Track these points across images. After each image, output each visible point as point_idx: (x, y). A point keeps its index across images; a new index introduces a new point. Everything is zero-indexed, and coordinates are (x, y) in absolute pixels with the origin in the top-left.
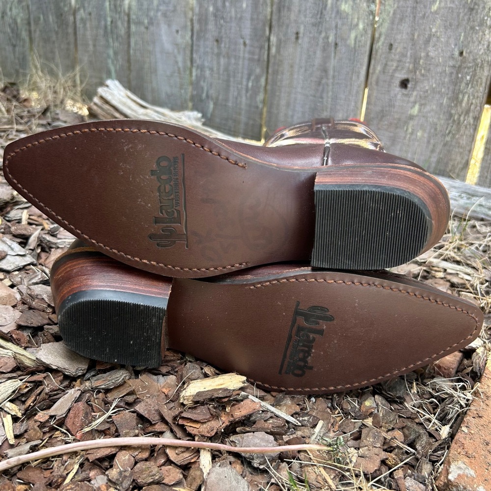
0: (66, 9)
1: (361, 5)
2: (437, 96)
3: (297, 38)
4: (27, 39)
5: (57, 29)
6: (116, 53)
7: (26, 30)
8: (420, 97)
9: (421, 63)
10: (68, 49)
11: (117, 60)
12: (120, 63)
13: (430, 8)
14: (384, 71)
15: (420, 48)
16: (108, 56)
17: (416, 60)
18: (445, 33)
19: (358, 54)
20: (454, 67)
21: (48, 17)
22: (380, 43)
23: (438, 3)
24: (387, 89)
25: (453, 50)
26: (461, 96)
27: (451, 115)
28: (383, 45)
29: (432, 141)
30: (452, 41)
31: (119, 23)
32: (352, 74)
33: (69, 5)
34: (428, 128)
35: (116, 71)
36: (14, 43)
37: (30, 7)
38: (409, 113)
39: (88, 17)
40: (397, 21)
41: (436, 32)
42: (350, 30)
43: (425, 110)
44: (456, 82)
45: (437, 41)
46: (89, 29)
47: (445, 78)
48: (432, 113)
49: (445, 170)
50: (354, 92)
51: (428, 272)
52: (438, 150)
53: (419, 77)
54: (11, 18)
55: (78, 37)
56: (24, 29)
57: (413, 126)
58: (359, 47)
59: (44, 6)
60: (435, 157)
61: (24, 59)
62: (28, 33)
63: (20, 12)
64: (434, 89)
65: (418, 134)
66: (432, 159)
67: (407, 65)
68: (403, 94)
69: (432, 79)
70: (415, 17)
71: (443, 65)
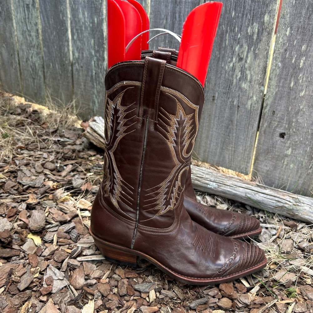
0: (67, 62)
1: (255, 86)
2: (303, 146)
3: (214, 100)
4: (42, 76)
5: (60, 73)
6: (98, 92)
7: (41, 71)
8: (293, 145)
9: (293, 125)
10: (68, 85)
11: (99, 96)
12: (101, 98)
13: (299, 94)
14: (269, 126)
15: (293, 116)
16: (94, 93)
17: (290, 123)
18: (309, 110)
19: (253, 114)
21: (55, 65)
22: (267, 110)
23: (304, 91)
24: (271, 137)
28: (269, 111)
29: (300, 171)
31: (101, 75)
32: (249, 125)
33: (68, 60)
34: (298, 163)
35: (98, 102)
36: (34, 77)
37: (44, 58)
38: (285, 153)
39: (81, 69)
40: (278, 99)
41: (303, 108)
42: (248, 99)
43: (296, 153)
45: (304, 113)
46: (81, 75)
47: (308, 136)
48: (300, 155)
49: (308, 189)
50: (250, 136)
51: (301, 279)
52: (304, 177)
53: (292, 133)
54: (32, 62)
55: (74, 79)
56: (40, 70)
57: (288, 161)
58: (253, 110)
59: (53, 58)
60: (301, 181)
61: (40, 87)
62: (43, 73)
63: (37, 60)
64: (301, 141)
65: (291, 166)
66: (300, 182)
67: (284, 125)
68: (281, 141)
69: (300, 135)
70: (289, 97)
71: (307, 128)
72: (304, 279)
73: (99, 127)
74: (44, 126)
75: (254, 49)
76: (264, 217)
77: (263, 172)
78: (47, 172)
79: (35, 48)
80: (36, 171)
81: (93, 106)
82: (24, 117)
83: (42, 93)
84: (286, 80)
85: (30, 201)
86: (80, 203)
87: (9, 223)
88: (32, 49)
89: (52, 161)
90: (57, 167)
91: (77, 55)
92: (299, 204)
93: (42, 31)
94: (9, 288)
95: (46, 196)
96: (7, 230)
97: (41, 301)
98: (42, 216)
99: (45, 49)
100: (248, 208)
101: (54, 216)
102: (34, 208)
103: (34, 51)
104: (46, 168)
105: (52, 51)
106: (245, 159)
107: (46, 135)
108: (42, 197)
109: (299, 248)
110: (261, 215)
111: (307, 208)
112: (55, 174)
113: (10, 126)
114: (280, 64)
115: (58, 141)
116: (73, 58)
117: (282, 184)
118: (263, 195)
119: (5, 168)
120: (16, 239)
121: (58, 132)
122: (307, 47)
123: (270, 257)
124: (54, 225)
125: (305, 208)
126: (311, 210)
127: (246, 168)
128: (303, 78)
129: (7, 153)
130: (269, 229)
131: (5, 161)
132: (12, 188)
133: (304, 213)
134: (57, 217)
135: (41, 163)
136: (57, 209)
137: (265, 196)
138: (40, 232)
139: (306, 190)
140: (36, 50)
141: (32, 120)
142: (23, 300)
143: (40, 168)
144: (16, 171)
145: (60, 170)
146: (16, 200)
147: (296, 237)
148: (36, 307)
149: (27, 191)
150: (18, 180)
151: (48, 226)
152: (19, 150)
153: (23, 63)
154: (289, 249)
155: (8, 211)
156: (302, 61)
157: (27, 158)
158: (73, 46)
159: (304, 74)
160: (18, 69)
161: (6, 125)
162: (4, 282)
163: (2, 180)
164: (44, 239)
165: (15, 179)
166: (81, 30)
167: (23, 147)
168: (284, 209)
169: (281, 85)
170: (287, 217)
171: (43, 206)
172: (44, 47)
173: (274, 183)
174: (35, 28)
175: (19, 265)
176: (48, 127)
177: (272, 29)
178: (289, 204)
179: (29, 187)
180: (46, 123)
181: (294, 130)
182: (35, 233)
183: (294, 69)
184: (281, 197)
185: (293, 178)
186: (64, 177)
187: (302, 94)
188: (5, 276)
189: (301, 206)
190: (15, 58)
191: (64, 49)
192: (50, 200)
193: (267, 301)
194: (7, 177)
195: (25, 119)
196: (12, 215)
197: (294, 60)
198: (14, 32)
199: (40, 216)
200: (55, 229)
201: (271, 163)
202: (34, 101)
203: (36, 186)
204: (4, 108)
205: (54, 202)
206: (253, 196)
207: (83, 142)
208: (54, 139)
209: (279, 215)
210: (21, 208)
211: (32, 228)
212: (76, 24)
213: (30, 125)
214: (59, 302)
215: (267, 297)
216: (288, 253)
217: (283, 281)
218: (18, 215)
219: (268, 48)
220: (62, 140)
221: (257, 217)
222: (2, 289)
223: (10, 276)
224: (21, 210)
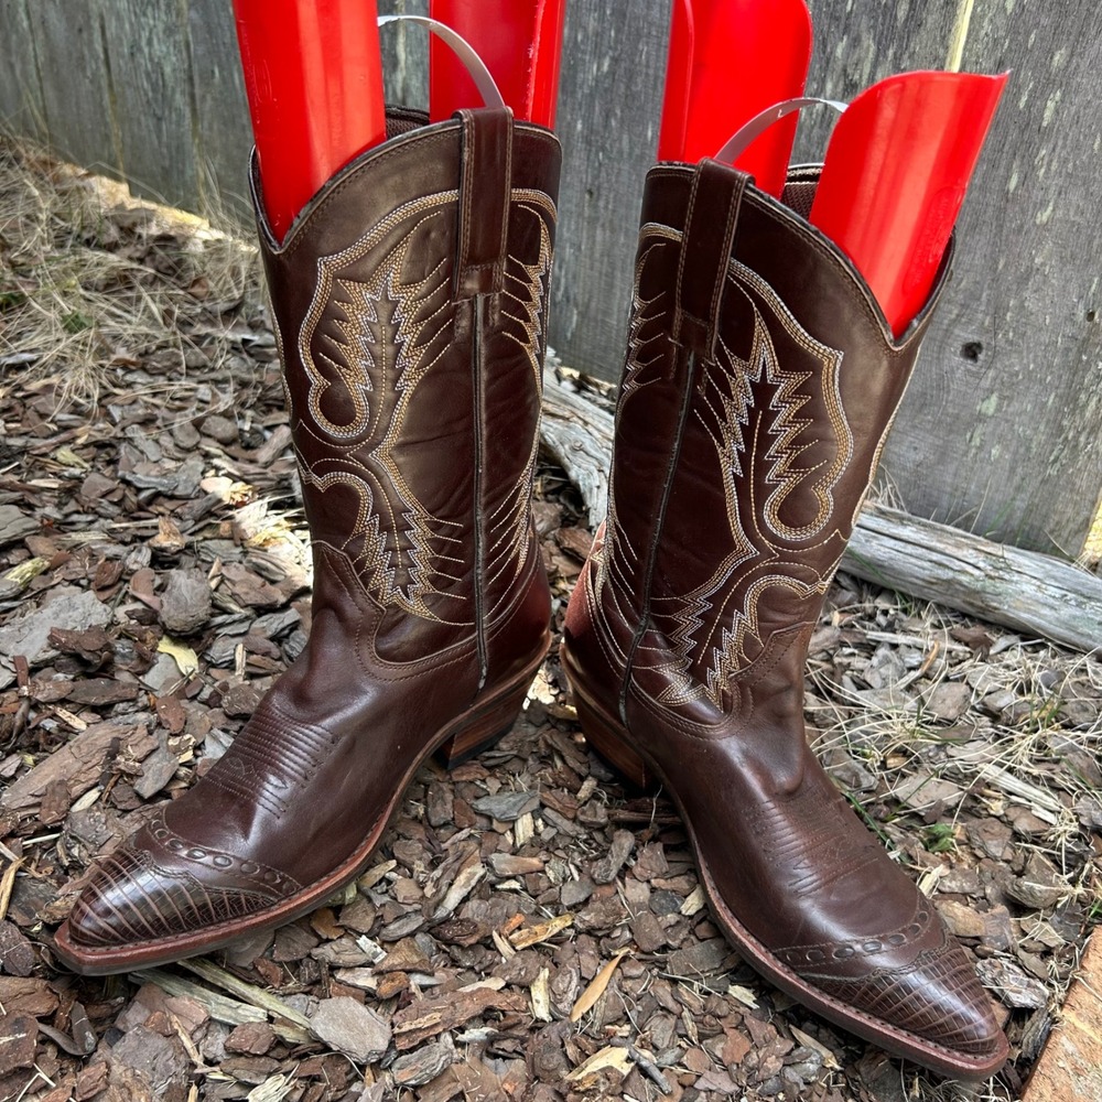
2: (1036, 388)
4: (187, 112)
7: (183, 93)
8: (1002, 383)
9: (1008, 318)
13: (1034, 216)
15: (1008, 289)
17: (998, 311)
18: (1061, 270)
20: (1074, 338)
21: (232, 75)
23: (1050, 208)
24: (935, 355)
25: (1075, 306)
26: (1083, 397)
27: (1061, 429)
29: (1019, 470)
30: (1073, 287)
34: (1014, 442)
36: (159, 112)
37: (192, 46)
38: (978, 408)
41: (1043, 264)
43: (1011, 409)
44: (1077, 369)
45: (1044, 282)
47: (1054, 356)
48: (1023, 417)
49: (1040, 529)
51: (975, 799)
52: (1030, 489)
53: (1002, 343)
54: (151, 60)
56: (178, 90)
57: (984, 434)
59: (222, 48)
60: (1023, 500)
61: (180, 148)
62: (187, 99)
63: (168, 53)
64: (1030, 372)
65: (993, 451)
66: (1018, 503)
67: (980, 316)
68: (968, 370)
69: (1029, 353)
70: (1002, 226)
71: (1053, 331)
72: (985, 800)
74: (197, 290)
75: (895, 54)
76: (892, 612)
77: (904, 469)
78: (213, 448)
79: (159, 8)
80: (176, 445)
82: (130, 258)
83: (189, 172)
84: (994, 166)
85: (162, 540)
87: (100, 607)
88: (149, 11)
89: (226, 411)
90: (241, 430)
92: (1007, 577)
94: (110, 792)
95: (210, 524)
96: (98, 626)
98: (201, 588)
99: (194, 15)
100: (845, 582)
101: (238, 590)
102: (175, 564)
103: (155, 20)
104: (209, 436)
105: (219, 24)
107: (203, 322)
108: (197, 527)
109: (986, 712)
110: (882, 603)
111: (1029, 588)
112: (235, 454)
113: (86, 289)
115: (245, 342)
117: (964, 510)
118: (892, 543)
119: (78, 432)
120: (123, 656)
121: (243, 310)
122: (1072, 55)
123: (889, 732)
124: (236, 617)
125: (1025, 587)
126: (1040, 595)
128: (1051, 161)
129: (82, 383)
130: (902, 649)
131: (76, 409)
132: (103, 496)
133: (1018, 604)
134: (247, 593)
135: (191, 417)
136: (247, 569)
137: (899, 546)
138: (196, 637)
139: (1035, 532)
140: (164, 17)
141: (158, 271)
143: (188, 435)
144: (114, 442)
145: (253, 443)
146: (119, 537)
147: (982, 675)
149: (150, 509)
150: (120, 473)
151: (219, 620)
152: (120, 372)
153: (121, 62)
154: (952, 714)
155: (95, 568)
156: (1051, 105)
157: (145, 398)
159: (1054, 150)
160: (104, 83)
161: (74, 286)
162: (96, 772)
163: (71, 469)
164: (208, 658)
165: (111, 467)
167: (133, 363)
168: (957, 590)
169: (978, 181)
170: (964, 615)
171: (203, 557)
172: (191, 6)
173: (935, 505)
175: (136, 729)
176: (212, 294)
178: (972, 575)
179: (158, 494)
180: (203, 282)
181: (1011, 334)
182: (182, 638)
183: (1022, 132)
184: (950, 550)
185: (997, 491)
186: (267, 465)
188: (98, 757)
189: (1012, 581)
190: (90, 43)
192: (223, 538)
194: (86, 461)
195: (135, 265)
196: (109, 581)
197: (1024, 99)
199: (194, 588)
200: (242, 628)
201: (930, 439)
202: (162, 199)
203: (177, 493)
204: (62, 223)
205: (237, 546)
206: (863, 546)
208: (231, 336)
209: (940, 607)
210: (136, 562)
211: (171, 624)
213: (152, 284)
216: (947, 723)
217: (919, 805)
218: (127, 581)
219: (941, 51)
220: (256, 339)
221: (870, 611)
222: (93, 795)
223: (114, 758)
224: (135, 567)
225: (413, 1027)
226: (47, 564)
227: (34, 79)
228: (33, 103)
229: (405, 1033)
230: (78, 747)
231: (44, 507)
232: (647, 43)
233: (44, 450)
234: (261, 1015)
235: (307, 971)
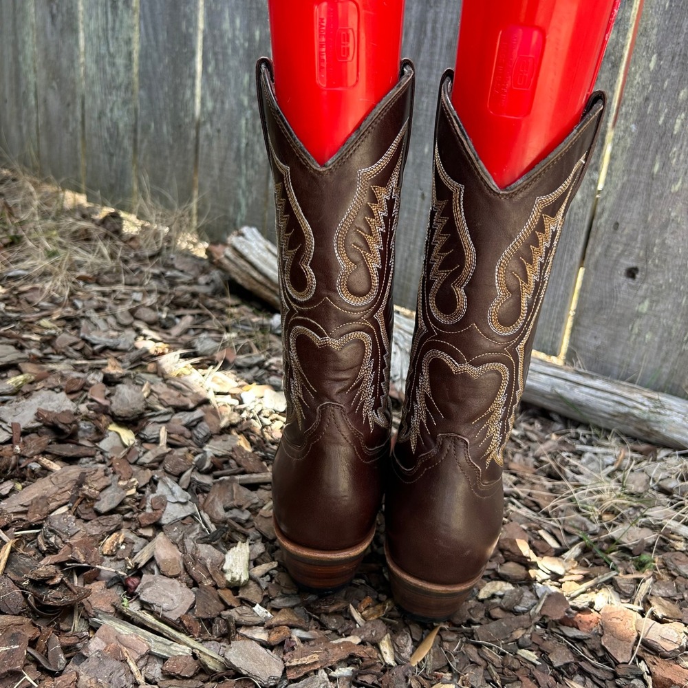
0: (187, 120)
2: (674, 294)
4: (130, 150)
5: (171, 142)
6: (249, 183)
7: (129, 138)
8: (652, 291)
9: (655, 251)
10: (184, 169)
11: (251, 192)
12: (254, 196)
13: (670, 188)
14: (606, 253)
15: (655, 233)
16: (239, 186)
17: (648, 247)
19: (573, 229)
21: (162, 126)
22: (603, 220)
23: (680, 182)
24: (608, 276)
28: (606, 221)
29: (664, 348)
31: (257, 148)
32: (564, 252)
33: (191, 117)
34: (661, 329)
35: (247, 205)
36: (112, 151)
37: (139, 111)
38: (636, 308)
39: (216, 134)
40: (626, 196)
41: (677, 216)
43: (658, 308)
45: (678, 227)
46: (215, 148)
47: (685, 273)
48: (666, 313)
49: (679, 386)
50: (565, 275)
51: (665, 541)
52: (672, 360)
53: (651, 267)
54: (111, 120)
55: (200, 156)
56: (127, 137)
57: (640, 325)
58: (574, 220)
59: (158, 112)
60: (667, 367)
61: (123, 172)
62: (132, 142)
63: (123, 116)
64: (670, 284)
65: (647, 336)
66: (664, 370)
67: (637, 250)
68: (630, 285)
69: (669, 272)
70: (650, 195)
71: (684, 258)
72: (671, 541)
73: (250, 247)
74: (132, 243)
77: (588, 351)
78: (141, 325)
79: (121, 90)
80: (118, 323)
81: (236, 213)
84: (644, 158)
85: (110, 370)
86: (213, 380)
87: (69, 403)
88: (114, 93)
89: (151, 305)
90: (160, 318)
91: (210, 105)
92: (662, 412)
93: (140, 57)
94: (77, 508)
95: (141, 365)
96: (68, 412)
97: (141, 536)
98: (138, 396)
99: (143, 93)
100: (556, 417)
101: (162, 397)
102: (120, 382)
103: (116, 97)
104: (140, 319)
105: (158, 98)
106: (552, 323)
107: (136, 262)
108: (132, 366)
109: (663, 490)
110: (581, 431)
111: (678, 419)
112: (157, 330)
113: (62, 238)
114: (633, 127)
115: (162, 274)
116: (202, 112)
118: (587, 390)
119: (53, 312)
120: (85, 431)
121: (160, 257)
124: (161, 412)
125: (675, 418)
126: (685, 423)
127: (553, 343)
128: (679, 154)
130: (601, 456)
131: (52, 300)
132: (70, 346)
133: (671, 428)
134: (169, 399)
135: (127, 308)
136: (168, 387)
137: (592, 392)
138: (133, 422)
139: (676, 387)
140: (122, 94)
142: (107, 529)
143: (126, 317)
144: (78, 318)
145: (168, 325)
146: (80, 368)
147: (655, 469)
148: (134, 543)
149: (101, 355)
150: (82, 335)
151: (150, 413)
152: (81, 283)
153: (93, 122)
154: (640, 489)
155: (65, 383)
156: (678, 121)
157: (98, 298)
158: (203, 88)
159: (681, 147)
160: (79, 135)
161: (55, 236)
162: (67, 496)
163: (49, 331)
164: (142, 436)
165: (76, 331)
166: (225, 54)
167: (90, 279)
168: (631, 420)
169: (634, 168)
170: (636, 438)
171: (137, 381)
172: (141, 88)
174: (124, 49)
175: (96, 471)
176: (141, 246)
177: (622, 57)
178: (641, 410)
179: (105, 349)
180: (135, 241)
181: (657, 261)
182: (124, 422)
183: (661, 138)
184: (626, 394)
185: (649, 362)
186: (178, 336)
187: (676, 188)
188: (69, 486)
189: (665, 415)
190: (73, 112)
191: (184, 94)
192: (149, 373)
193: (596, 573)
194: (59, 327)
196: (75, 388)
197: (662, 118)
198: (78, 57)
199: (133, 395)
200: (166, 418)
201: (605, 330)
203: (119, 348)
205: (159, 377)
206: (568, 392)
207: (213, 281)
208: (152, 271)
209: (620, 432)
210: (93, 379)
211: (118, 413)
212: (215, 43)
213: (105, 239)
214: (178, 540)
215: (596, 568)
216: (638, 496)
217: (629, 542)
218: (87, 391)
220: (169, 273)
221: (574, 435)
222: (64, 509)
223: (81, 486)
224: (93, 382)
225: (299, 663)
226: (33, 378)
227: (34, 136)
228: (32, 149)
229: (293, 667)
230: (56, 478)
231: (30, 348)
232: (427, 97)
233: (31, 319)
234: (188, 650)
235: (218, 627)
